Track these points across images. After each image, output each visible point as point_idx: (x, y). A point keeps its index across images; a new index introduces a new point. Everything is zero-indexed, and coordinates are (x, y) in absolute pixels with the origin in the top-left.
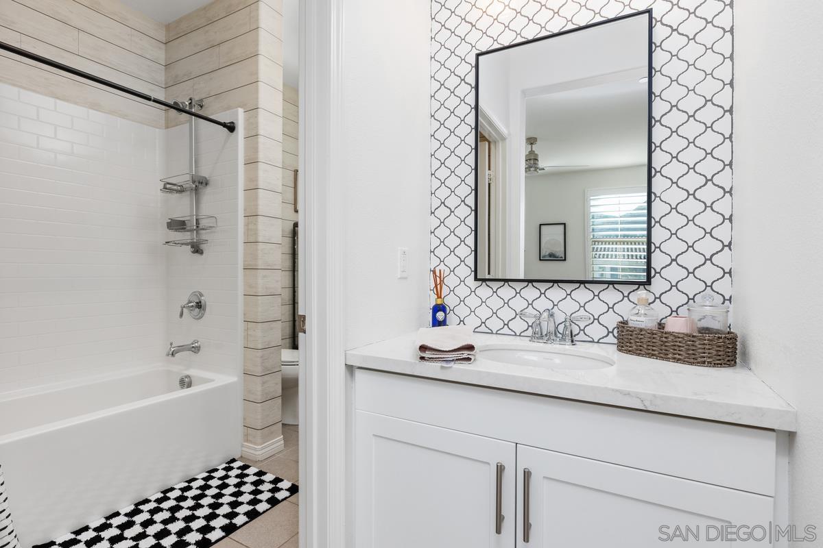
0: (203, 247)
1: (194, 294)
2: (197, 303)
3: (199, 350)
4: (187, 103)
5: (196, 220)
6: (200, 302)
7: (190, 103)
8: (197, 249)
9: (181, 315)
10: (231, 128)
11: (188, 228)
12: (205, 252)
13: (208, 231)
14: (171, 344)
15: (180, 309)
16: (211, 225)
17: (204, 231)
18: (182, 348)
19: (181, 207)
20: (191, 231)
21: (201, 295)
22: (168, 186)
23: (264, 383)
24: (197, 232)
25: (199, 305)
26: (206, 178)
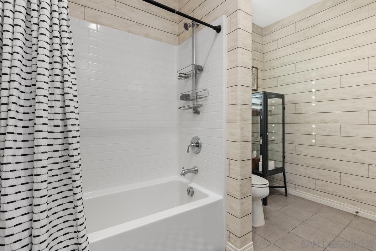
0: (199, 109)
1: (194, 138)
2: (196, 143)
3: (197, 172)
4: (191, 24)
5: (196, 93)
6: (198, 143)
7: (192, 24)
8: (196, 111)
9: (188, 151)
10: (218, 29)
11: (191, 98)
12: (201, 112)
13: (203, 99)
14: (183, 168)
15: (188, 147)
16: (205, 95)
17: (200, 100)
18: (189, 171)
19: (188, 87)
20: (193, 100)
21: (198, 138)
22: (181, 75)
23: (242, 204)
24: (196, 100)
25: (198, 145)
26: (202, 66)
